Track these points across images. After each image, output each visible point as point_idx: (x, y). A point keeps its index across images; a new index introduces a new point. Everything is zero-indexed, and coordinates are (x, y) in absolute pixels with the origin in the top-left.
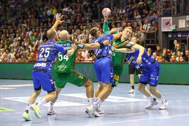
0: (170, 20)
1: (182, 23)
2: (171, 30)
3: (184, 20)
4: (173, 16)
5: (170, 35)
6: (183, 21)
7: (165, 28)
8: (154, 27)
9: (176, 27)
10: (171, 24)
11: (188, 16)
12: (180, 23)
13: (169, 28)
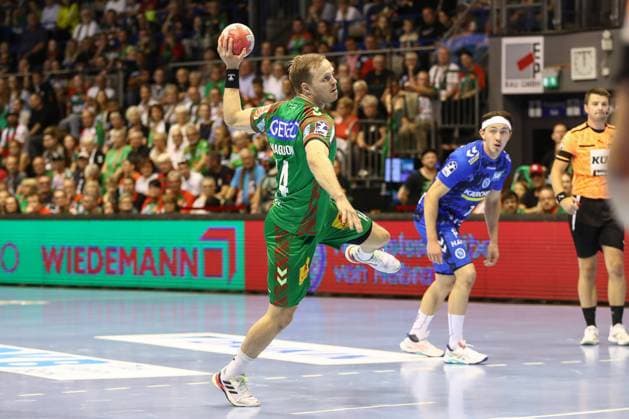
0: (537, 47)
1: (584, 58)
2: (539, 90)
3: (593, 50)
4: (546, 31)
5: (535, 107)
6: (589, 52)
7: (514, 81)
8: (472, 76)
9: (559, 78)
10: (538, 65)
11: (606, 34)
12: (576, 59)
13: (530, 80)
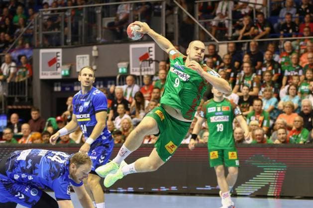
0: (58, 54)
1: (83, 60)
2: (59, 77)
3: (88, 56)
4: (64, 46)
5: (57, 86)
6: (86, 57)
7: (46, 72)
8: (24, 70)
9: (70, 70)
10: (59, 63)
11: (95, 48)
12: (79, 61)
13: (55, 72)
